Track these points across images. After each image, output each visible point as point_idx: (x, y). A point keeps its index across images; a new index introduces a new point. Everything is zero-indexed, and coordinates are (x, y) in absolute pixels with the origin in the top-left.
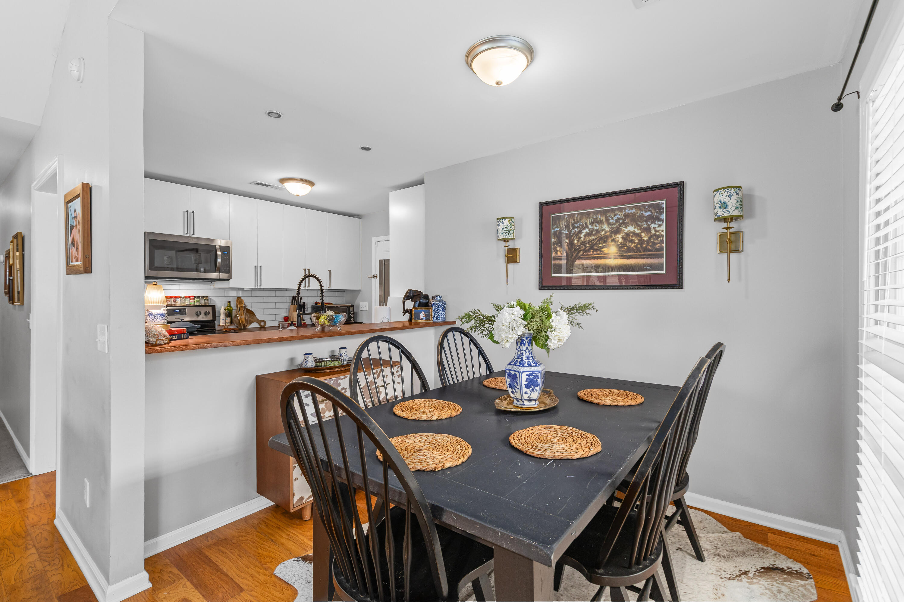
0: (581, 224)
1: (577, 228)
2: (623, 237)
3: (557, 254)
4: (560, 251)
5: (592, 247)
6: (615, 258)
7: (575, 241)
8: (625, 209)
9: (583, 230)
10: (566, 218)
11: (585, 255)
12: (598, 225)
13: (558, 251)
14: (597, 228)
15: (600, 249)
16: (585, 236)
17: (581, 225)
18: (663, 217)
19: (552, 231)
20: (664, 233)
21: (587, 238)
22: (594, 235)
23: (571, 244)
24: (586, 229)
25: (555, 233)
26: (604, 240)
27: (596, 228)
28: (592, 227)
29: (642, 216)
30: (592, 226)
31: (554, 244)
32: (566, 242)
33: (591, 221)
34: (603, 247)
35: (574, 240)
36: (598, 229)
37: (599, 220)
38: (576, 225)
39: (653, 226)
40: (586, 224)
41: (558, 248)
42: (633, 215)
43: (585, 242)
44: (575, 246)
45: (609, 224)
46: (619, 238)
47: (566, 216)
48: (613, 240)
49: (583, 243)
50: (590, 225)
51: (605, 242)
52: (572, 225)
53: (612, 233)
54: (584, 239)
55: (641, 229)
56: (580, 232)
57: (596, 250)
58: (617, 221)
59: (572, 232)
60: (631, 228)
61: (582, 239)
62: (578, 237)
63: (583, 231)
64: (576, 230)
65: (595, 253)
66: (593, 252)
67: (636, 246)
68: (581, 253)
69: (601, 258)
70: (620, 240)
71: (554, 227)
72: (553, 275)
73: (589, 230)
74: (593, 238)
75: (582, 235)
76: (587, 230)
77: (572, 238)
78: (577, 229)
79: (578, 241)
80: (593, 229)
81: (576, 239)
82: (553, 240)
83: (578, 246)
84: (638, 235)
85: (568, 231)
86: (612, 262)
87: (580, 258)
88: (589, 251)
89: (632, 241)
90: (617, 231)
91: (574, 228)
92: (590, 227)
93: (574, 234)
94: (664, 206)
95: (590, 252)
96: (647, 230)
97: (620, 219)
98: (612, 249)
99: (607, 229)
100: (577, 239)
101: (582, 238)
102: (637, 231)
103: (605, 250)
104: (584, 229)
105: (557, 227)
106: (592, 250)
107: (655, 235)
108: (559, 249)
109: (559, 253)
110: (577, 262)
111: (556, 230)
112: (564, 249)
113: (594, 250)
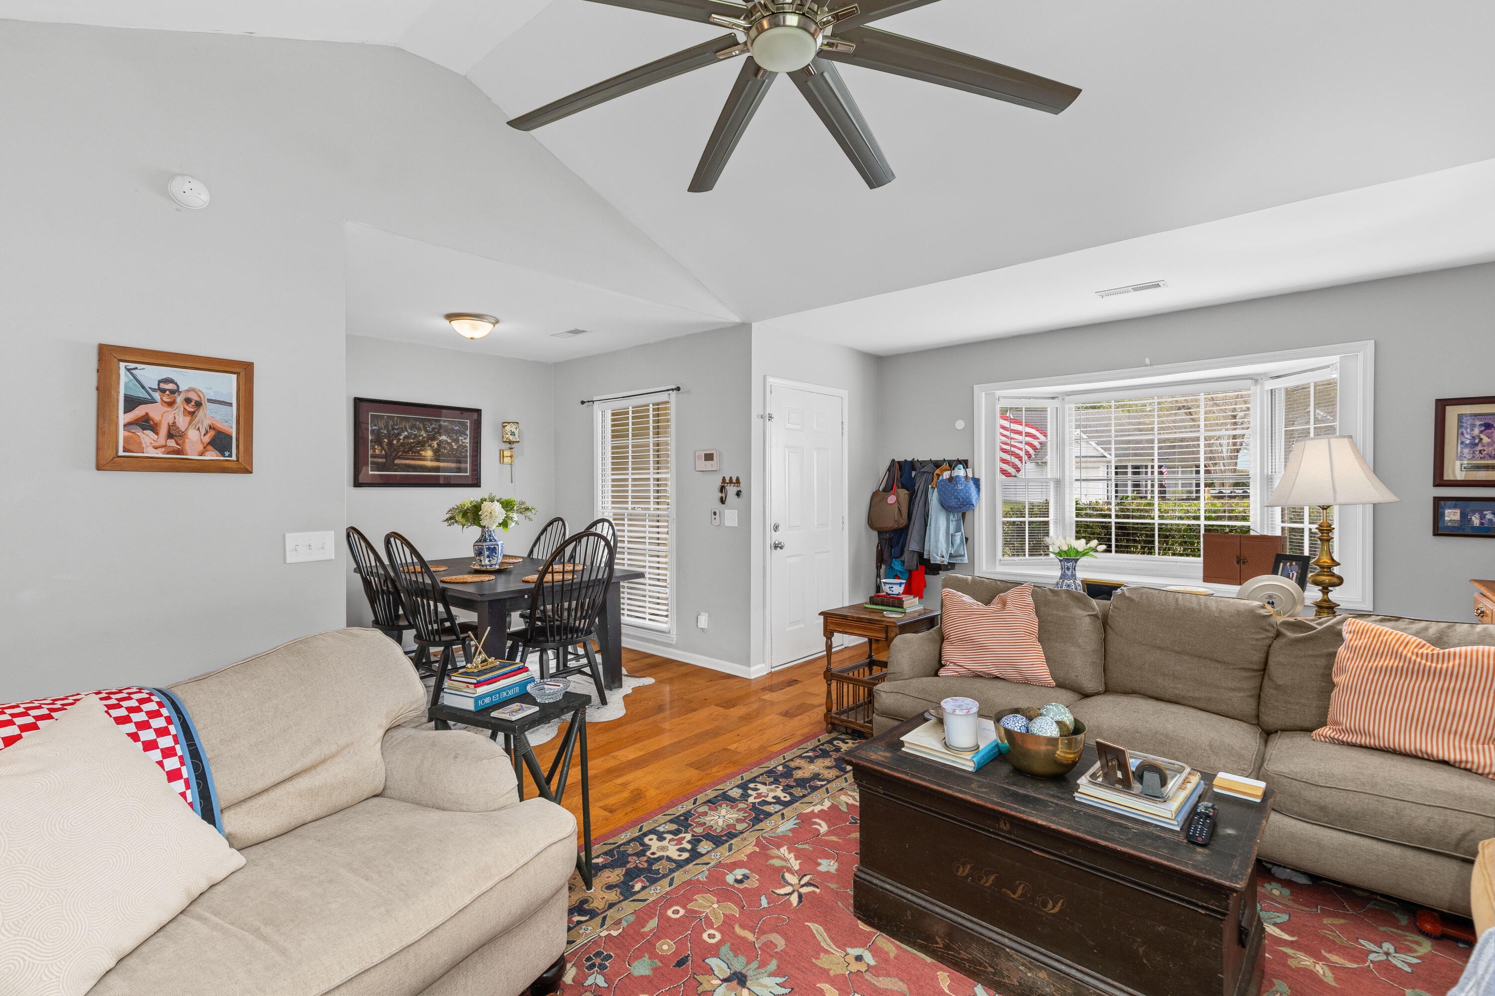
0: (400, 427)
1: (397, 430)
2: (437, 444)
3: (375, 452)
4: (379, 450)
5: (411, 449)
6: (431, 461)
7: (395, 442)
8: (440, 420)
9: (401, 433)
10: (385, 419)
11: (404, 456)
13: (375, 449)
14: (416, 432)
15: (418, 452)
16: (404, 438)
18: (468, 432)
19: (369, 428)
20: (468, 445)
21: (406, 441)
22: (413, 439)
23: (390, 444)
25: (373, 431)
26: (422, 444)
27: (414, 432)
29: (453, 429)
30: (411, 430)
31: (372, 441)
32: (385, 442)
33: (411, 426)
34: (421, 450)
35: (393, 440)
36: (417, 434)
37: (417, 425)
38: (395, 426)
39: (460, 438)
40: (405, 427)
42: (446, 426)
43: (405, 443)
44: (395, 446)
45: (426, 431)
46: (435, 444)
47: (385, 417)
48: (430, 446)
49: (402, 444)
50: (409, 428)
51: (423, 446)
52: (392, 426)
53: (428, 439)
54: (404, 441)
55: (451, 439)
56: (399, 434)
57: (415, 453)
58: (433, 429)
59: (392, 432)
60: (444, 438)
61: (402, 441)
62: (397, 438)
64: (395, 432)
65: (414, 455)
66: (412, 454)
67: (448, 453)
68: (400, 453)
69: (419, 460)
70: (436, 446)
71: (371, 425)
72: (370, 473)
73: (408, 433)
74: (412, 441)
75: (401, 437)
76: (406, 433)
77: (392, 438)
79: (397, 442)
80: (411, 432)
81: (395, 439)
82: (370, 438)
83: (397, 447)
84: (449, 444)
85: (387, 431)
86: (429, 464)
87: (399, 458)
88: (408, 452)
89: (445, 448)
90: (433, 438)
91: (393, 429)
92: (409, 431)
93: (393, 434)
94: (468, 424)
96: (456, 441)
97: (435, 428)
98: (429, 453)
99: (424, 435)
100: (397, 440)
101: (401, 439)
102: (449, 441)
103: (423, 453)
104: (403, 432)
105: (375, 425)
106: (411, 452)
107: (462, 445)
108: (378, 447)
109: (377, 451)
110: (397, 461)
111: (374, 428)
112: (383, 448)
113: (413, 452)
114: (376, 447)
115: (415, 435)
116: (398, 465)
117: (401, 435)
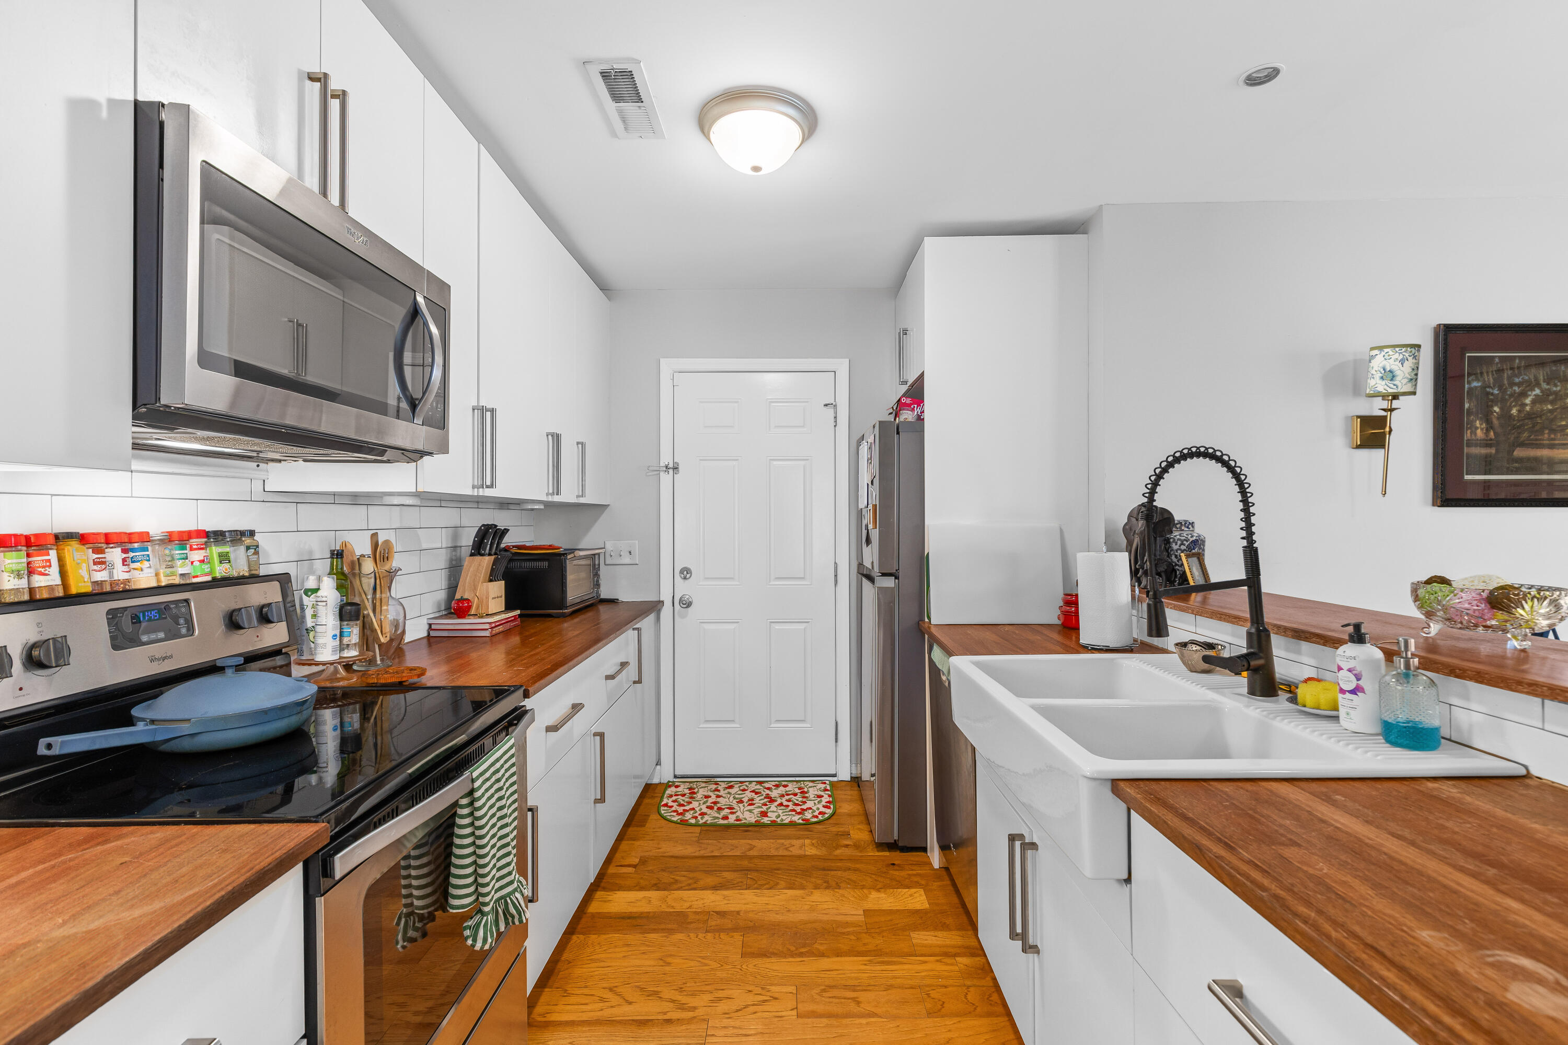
0: (1527, 378)
1: (1519, 385)
3: (1476, 434)
4: (1482, 429)
5: (1546, 425)
7: (1514, 411)
9: (1529, 390)
10: (1497, 363)
11: (1532, 440)
12: (1559, 384)
13: (1477, 428)
14: (1558, 388)
15: (1561, 430)
16: (1534, 402)
17: (1526, 381)
19: (1466, 386)
21: (1538, 407)
22: (1552, 403)
23: (1505, 416)
24: (1536, 389)
25: (1472, 391)
27: (1555, 389)
28: (1547, 387)
30: (1548, 384)
31: (1471, 412)
32: (1495, 412)
33: (1547, 374)
35: (1510, 408)
36: (1560, 391)
37: (1562, 374)
38: (1517, 380)
40: (1536, 379)
41: (1478, 422)
43: (1534, 414)
44: (1514, 420)
47: (1497, 360)
49: (1531, 416)
50: (1544, 382)
52: (1509, 378)
54: (1532, 408)
56: (1524, 394)
57: (1555, 431)
59: (1508, 393)
61: (1528, 408)
62: (1519, 403)
63: (1530, 393)
64: (1516, 388)
65: (1552, 436)
66: (1549, 434)
68: (1526, 434)
69: (1563, 447)
71: (1470, 379)
72: (1467, 477)
73: (1542, 391)
74: (1550, 407)
75: (1528, 401)
76: (1537, 391)
77: (1508, 404)
78: (1519, 387)
79: (1519, 411)
80: (1549, 390)
81: (1515, 406)
82: (1467, 406)
83: (1519, 421)
85: (1500, 389)
87: (1522, 445)
88: (1540, 431)
91: (1512, 384)
92: (1545, 386)
93: (1511, 395)
95: (1543, 434)
100: (1518, 408)
101: (1527, 405)
104: (1533, 390)
105: (1478, 379)
106: (1547, 431)
108: (1481, 425)
109: (1479, 431)
110: (1519, 453)
111: (1475, 384)
112: (1490, 426)
113: (1552, 431)
114: (1478, 423)
115: (1556, 393)
116: (1520, 460)
117: (1526, 396)
